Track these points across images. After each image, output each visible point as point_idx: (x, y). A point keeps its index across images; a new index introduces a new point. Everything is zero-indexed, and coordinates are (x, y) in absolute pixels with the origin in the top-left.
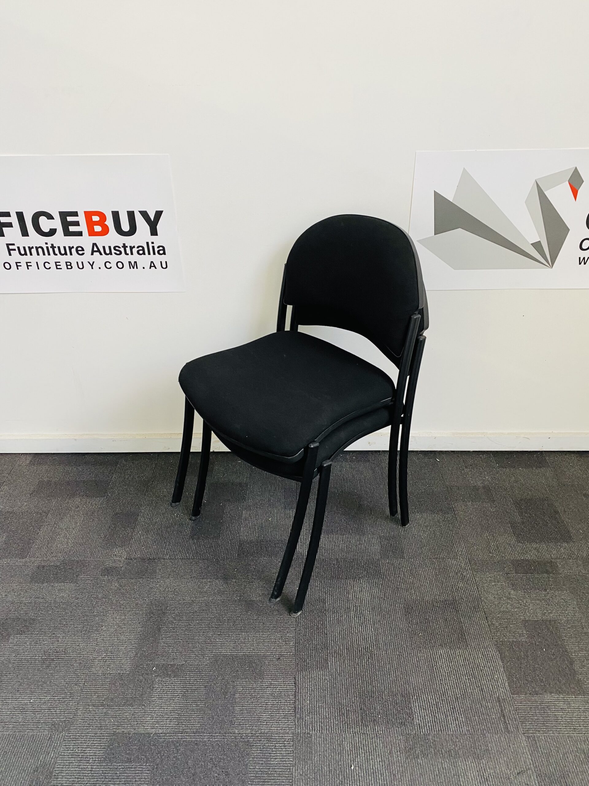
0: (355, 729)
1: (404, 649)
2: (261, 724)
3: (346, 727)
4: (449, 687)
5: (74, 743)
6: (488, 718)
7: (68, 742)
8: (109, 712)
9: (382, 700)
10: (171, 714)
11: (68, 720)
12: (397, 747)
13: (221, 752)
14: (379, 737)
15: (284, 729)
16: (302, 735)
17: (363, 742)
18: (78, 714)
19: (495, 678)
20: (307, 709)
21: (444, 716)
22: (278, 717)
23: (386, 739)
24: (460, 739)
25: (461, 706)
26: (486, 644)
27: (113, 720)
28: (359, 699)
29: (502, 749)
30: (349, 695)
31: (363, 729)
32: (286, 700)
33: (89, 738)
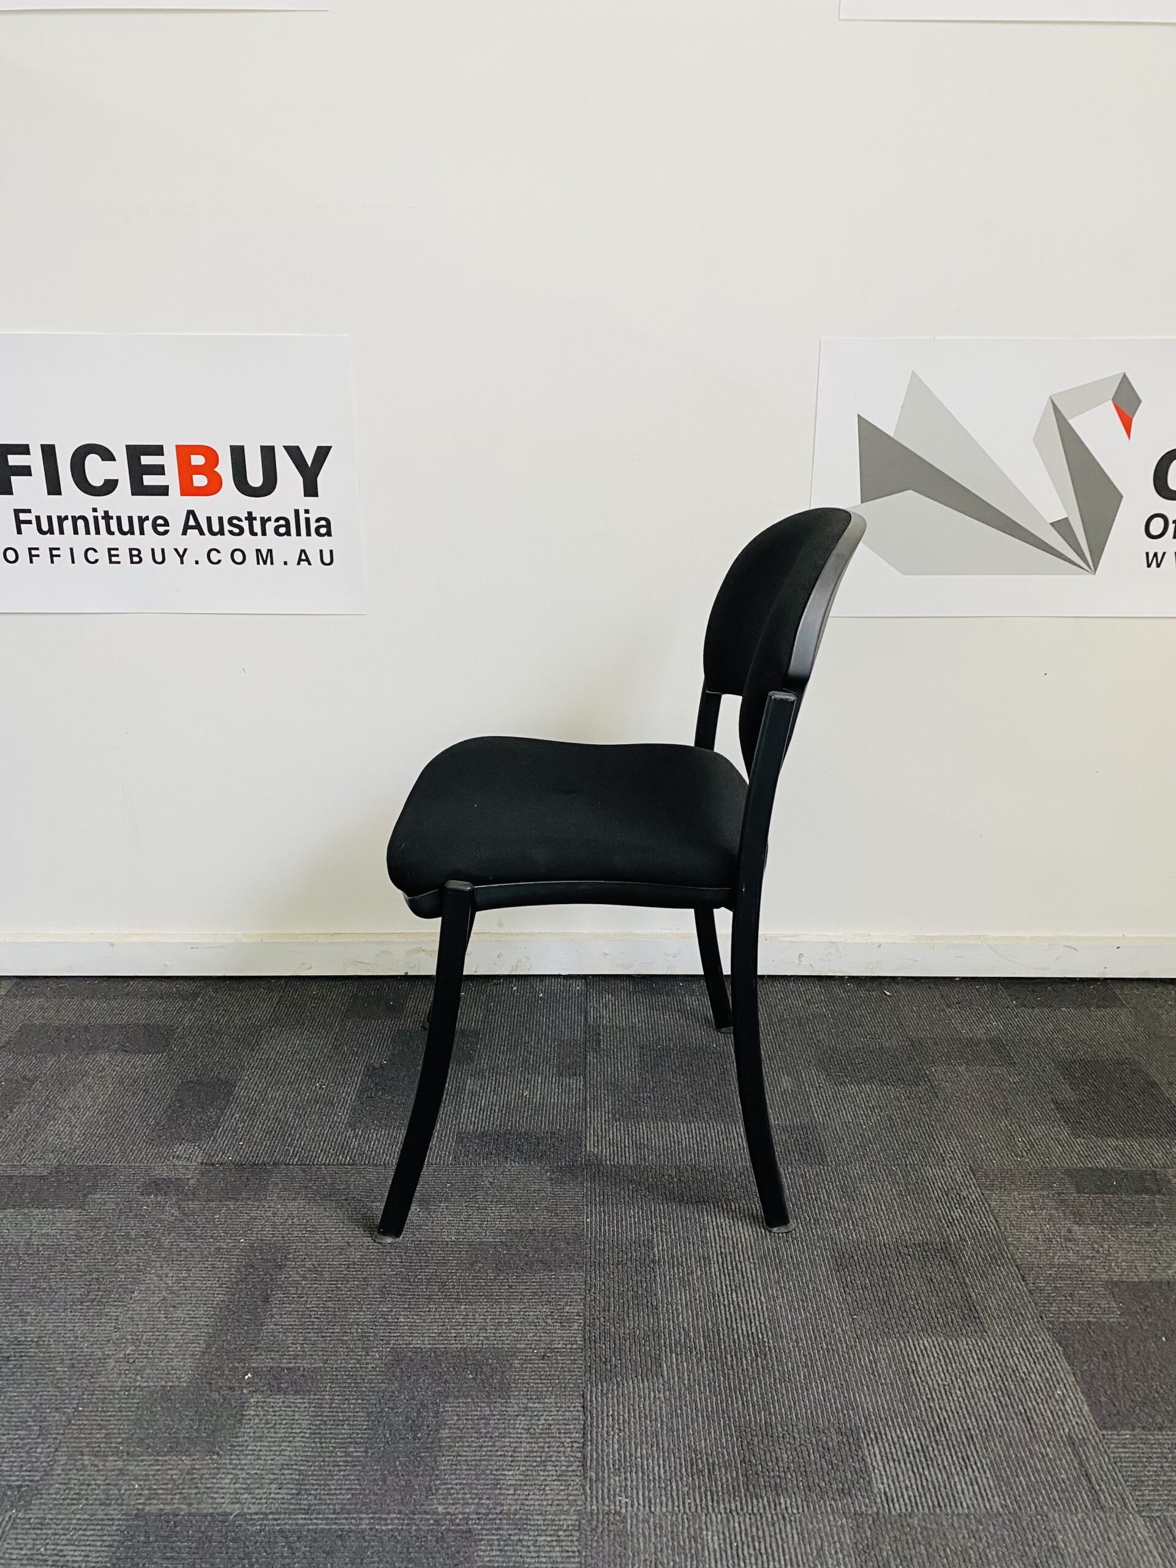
0: (730, 1502)
1: (839, 1337)
2: (501, 1494)
3: (709, 1498)
4: (950, 1413)
5: (36, 1534)
6: (1049, 1478)
7: (24, 1532)
8: (131, 1468)
9: (792, 1442)
10: (283, 1471)
11: (28, 1486)
12: (835, 1543)
13: (401, 1553)
14: (791, 1521)
15: (558, 1505)
16: (601, 1517)
17: (752, 1532)
18: (55, 1473)
19: (1057, 1396)
20: (614, 1461)
21: (945, 1476)
22: (542, 1478)
23: (807, 1525)
24: (988, 1524)
25: (983, 1454)
26: (1027, 1327)
27: (140, 1485)
28: (737, 1439)
29: (1092, 1544)
30: (712, 1431)
31: (750, 1503)
32: (562, 1443)
33: (77, 1524)
